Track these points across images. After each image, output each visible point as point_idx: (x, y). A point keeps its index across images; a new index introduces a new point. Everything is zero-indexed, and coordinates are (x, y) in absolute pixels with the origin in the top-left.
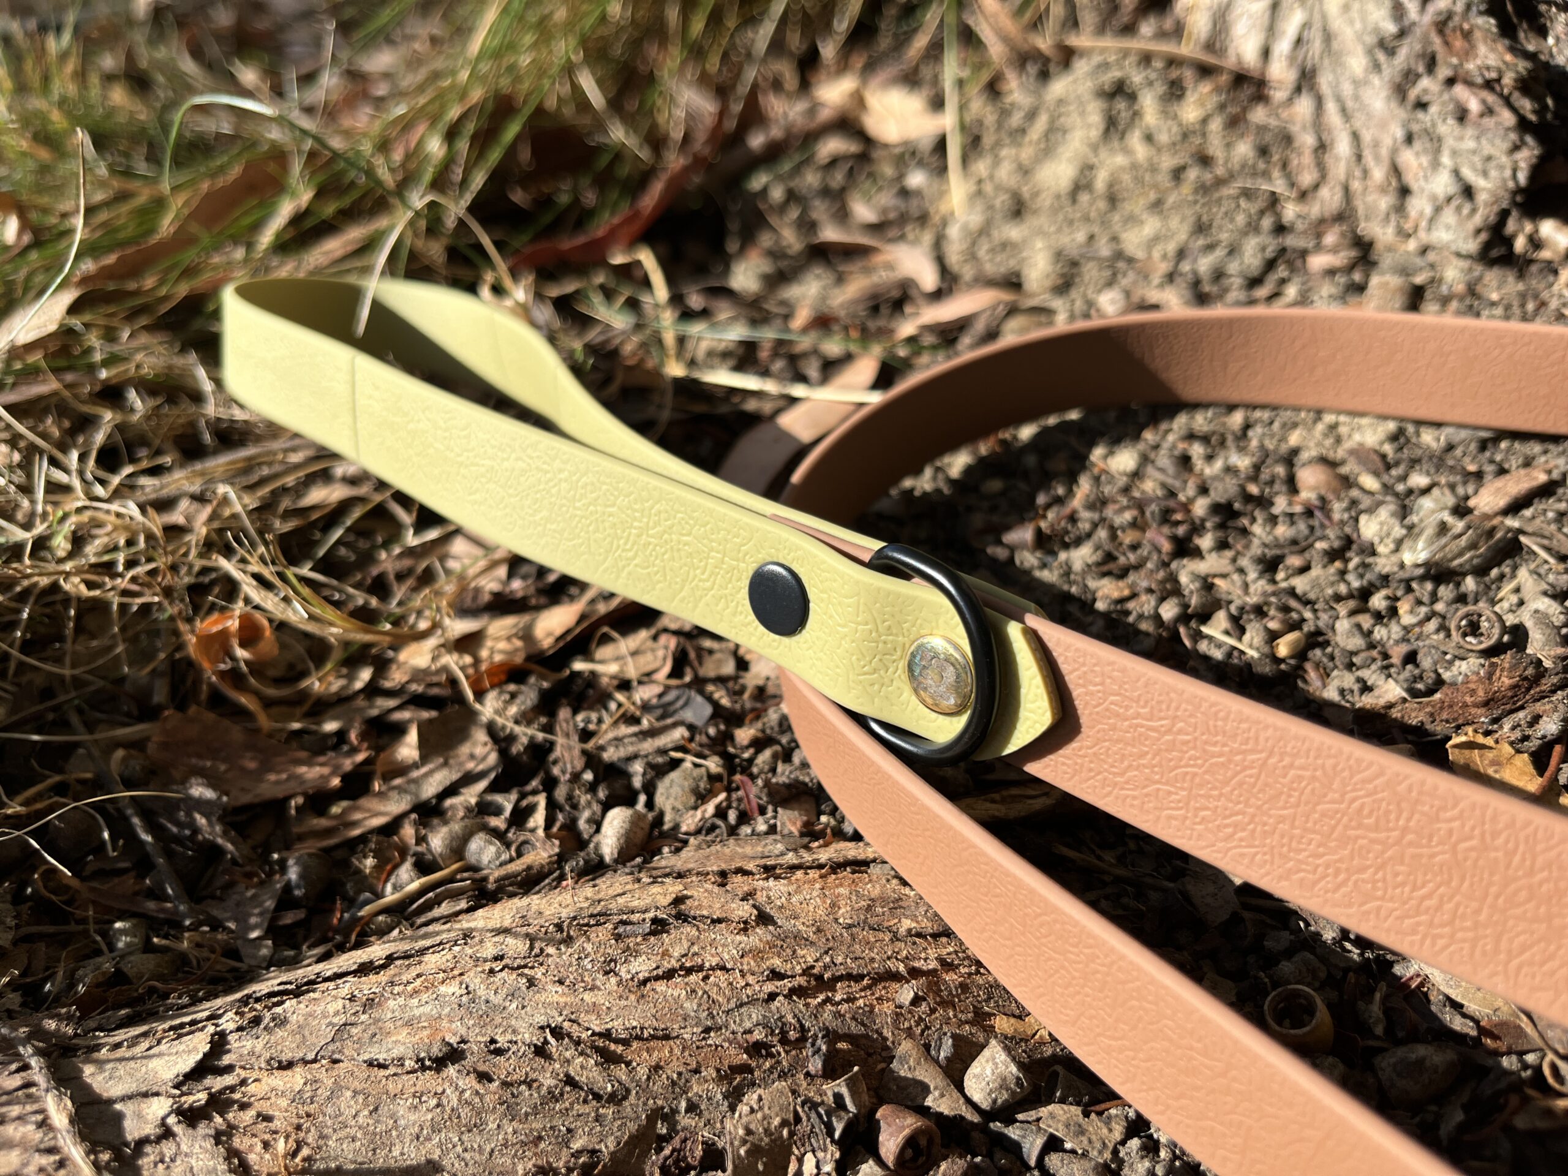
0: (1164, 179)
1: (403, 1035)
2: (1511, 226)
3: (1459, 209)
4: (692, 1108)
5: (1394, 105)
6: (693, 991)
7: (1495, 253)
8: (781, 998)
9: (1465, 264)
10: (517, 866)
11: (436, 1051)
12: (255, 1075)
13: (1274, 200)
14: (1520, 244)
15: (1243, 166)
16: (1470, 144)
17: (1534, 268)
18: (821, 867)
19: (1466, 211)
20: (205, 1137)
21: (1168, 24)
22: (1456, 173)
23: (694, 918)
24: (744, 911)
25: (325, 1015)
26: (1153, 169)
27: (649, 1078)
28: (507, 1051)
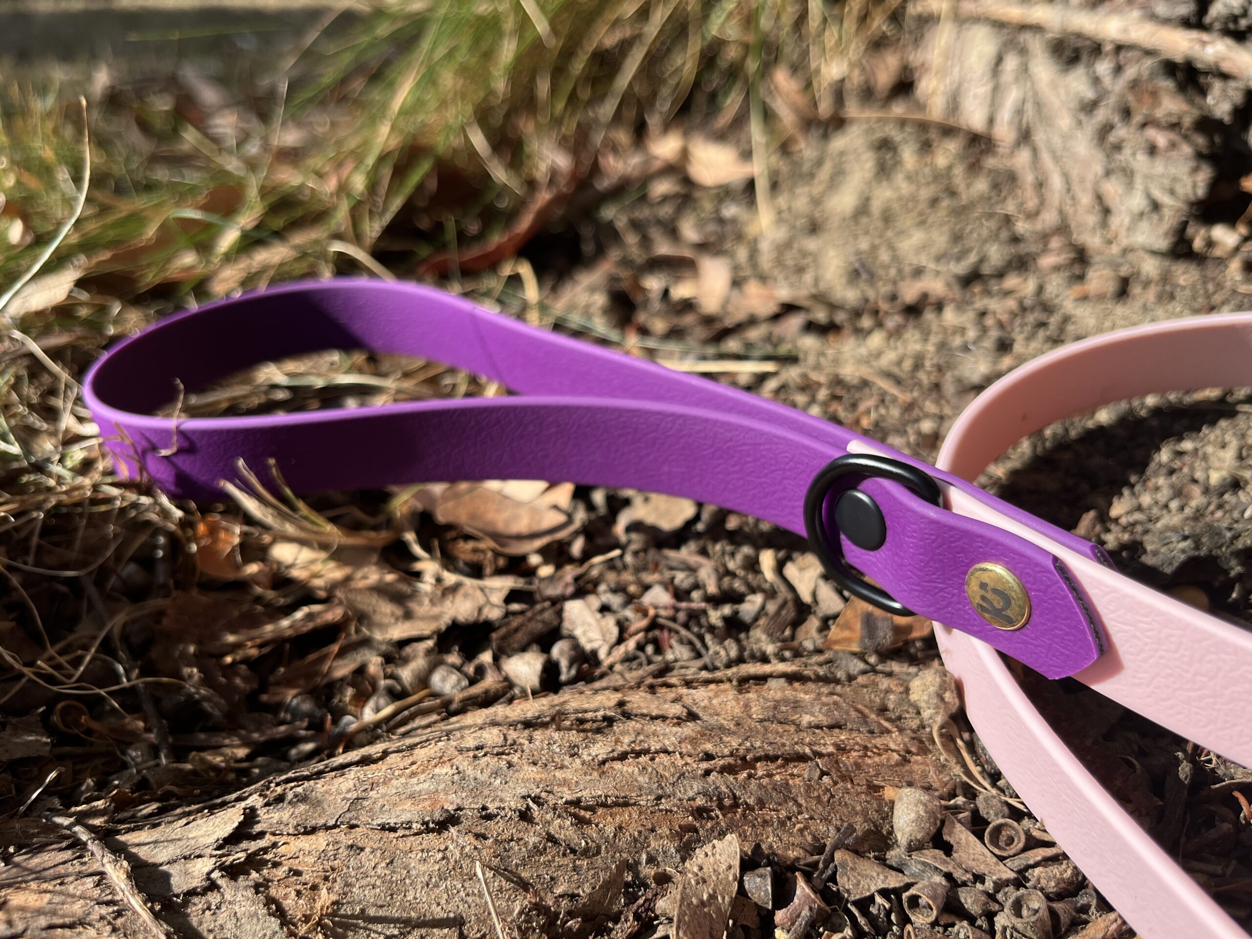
1: (408, 805)
2: (1190, 231)
3: (1150, 220)
4: (651, 860)
5: (1095, 150)
6: (644, 768)
7: (1180, 251)
8: (715, 773)
9: (1158, 259)
10: (477, 689)
11: (437, 816)
12: (283, 839)
13: (1008, 220)
14: (1198, 244)
15: (981, 198)
16: (1160, 170)
17: (1210, 264)
18: (730, 681)
20: (246, 888)
22: (1148, 196)
23: (636, 716)
24: (676, 710)
25: (338, 792)
26: (913, 198)
27: (615, 836)
28: (496, 816)
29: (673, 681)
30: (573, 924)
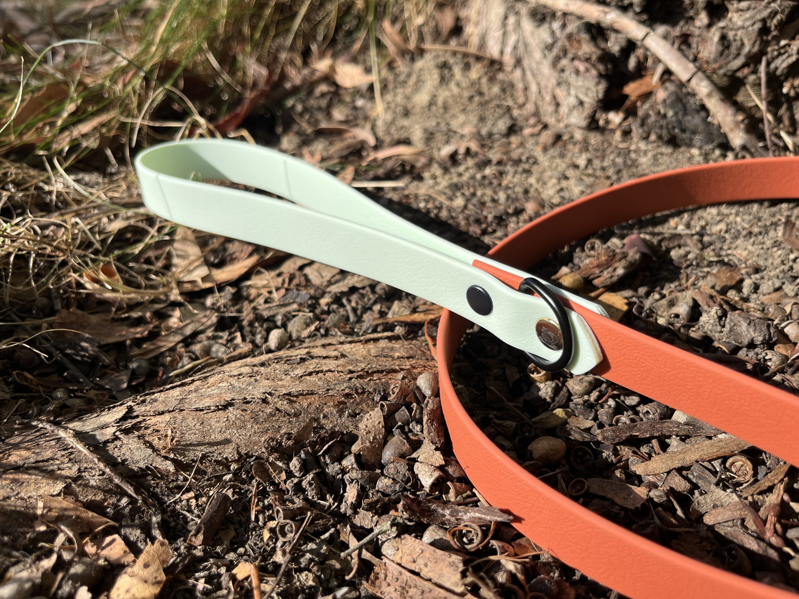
0: (465, 101)
1: (208, 400)
2: (598, 115)
3: (578, 110)
4: (325, 417)
5: (552, 71)
6: (320, 378)
7: (592, 126)
8: (354, 379)
9: (582, 131)
10: (235, 353)
11: (223, 403)
12: (148, 418)
13: (509, 109)
14: (601, 123)
15: (496, 96)
16: (581, 84)
17: (607, 132)
18: (361, 341)
19: (581, 111)
20: (133, 437)
21: (462, 41)
22: (577, 97)
23: (316, 357)
24: (336, 354)
25: (173, 397)
26: (461, 97)
27: (308, 407)
28: (251, 402)
29: (334, 343)
30: (290, 443)
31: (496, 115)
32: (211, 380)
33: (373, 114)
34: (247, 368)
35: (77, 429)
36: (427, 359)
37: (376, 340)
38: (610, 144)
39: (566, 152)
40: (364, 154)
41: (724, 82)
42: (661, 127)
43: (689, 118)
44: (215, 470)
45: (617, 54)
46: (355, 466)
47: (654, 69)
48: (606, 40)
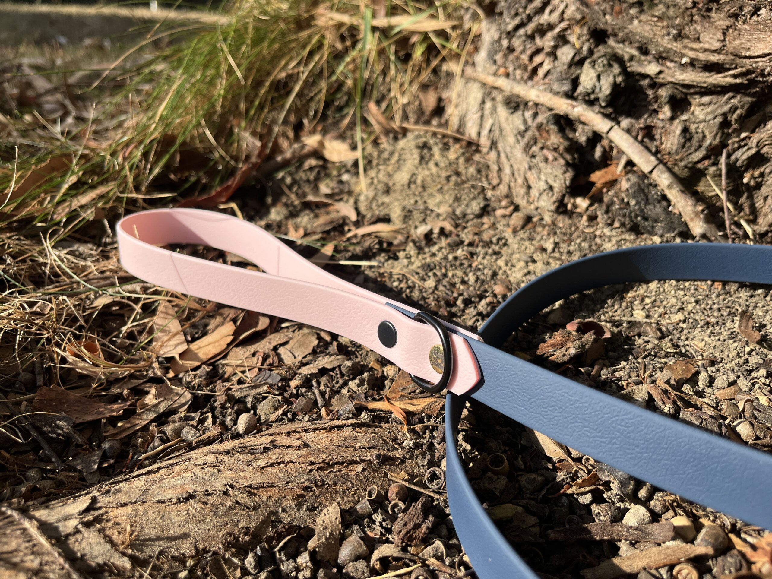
0: (443, 180)
1: (170, 491)
2: (566, 200)
3: (548, 194)
4: (284, 510)
5: (524, 155)
6: (282, 470)
7: (561, 210)
8: (314, 471)
9: (551, 214)
10: (203, 437)
11: (185, 495)
12: (110, 510)
13: (483, 189)
14: (569, 207)
15: (472, 176)
16: (549, 171)
17: (574, 215)
18: (325, 428)
19: (550, 195)
20: (94, 531)
21: (443, 121)
22: (546, 182)
23: (279, 446)
24: (299, 443)
25: (137, 487)
27: (267, 500)
28: (212, 494)
29: (299, 430)
30: (247, 538)
31: (472, 196)
32: (177, 468)
33: (357, 189)
34: (212, 456)
35: (43, 518)
36: (388, 450)
37: (340, 427)
38: (577, 228)
39: (535, 235)
40: (346, 228)
41: (685, 173)
42: (624, 216)
43: (652, 207)
44: (171, 567)
45: (584, 144)
46: (309, 564)
47: (619, 159)
48: (575, 131)
